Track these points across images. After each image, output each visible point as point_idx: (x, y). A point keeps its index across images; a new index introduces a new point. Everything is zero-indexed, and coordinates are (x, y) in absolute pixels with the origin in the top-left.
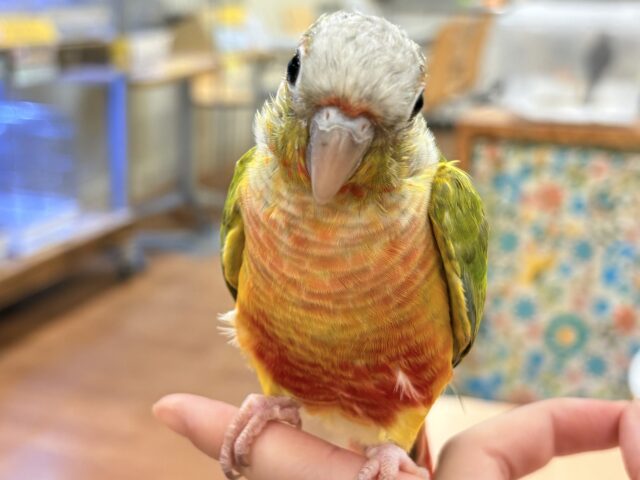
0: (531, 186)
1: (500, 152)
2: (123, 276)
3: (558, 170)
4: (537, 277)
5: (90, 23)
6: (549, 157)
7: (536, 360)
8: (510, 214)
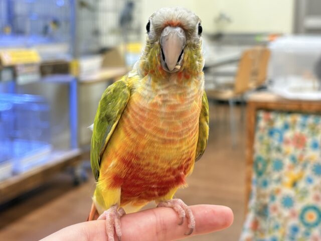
0: (289, 134)
1: (272, 116)
2: (76, 184)
3: (303, 126)
4: (294, 184)
5: (58, 51)
6: (299, 119)
7: (295, 229)
8: (279, 150)
